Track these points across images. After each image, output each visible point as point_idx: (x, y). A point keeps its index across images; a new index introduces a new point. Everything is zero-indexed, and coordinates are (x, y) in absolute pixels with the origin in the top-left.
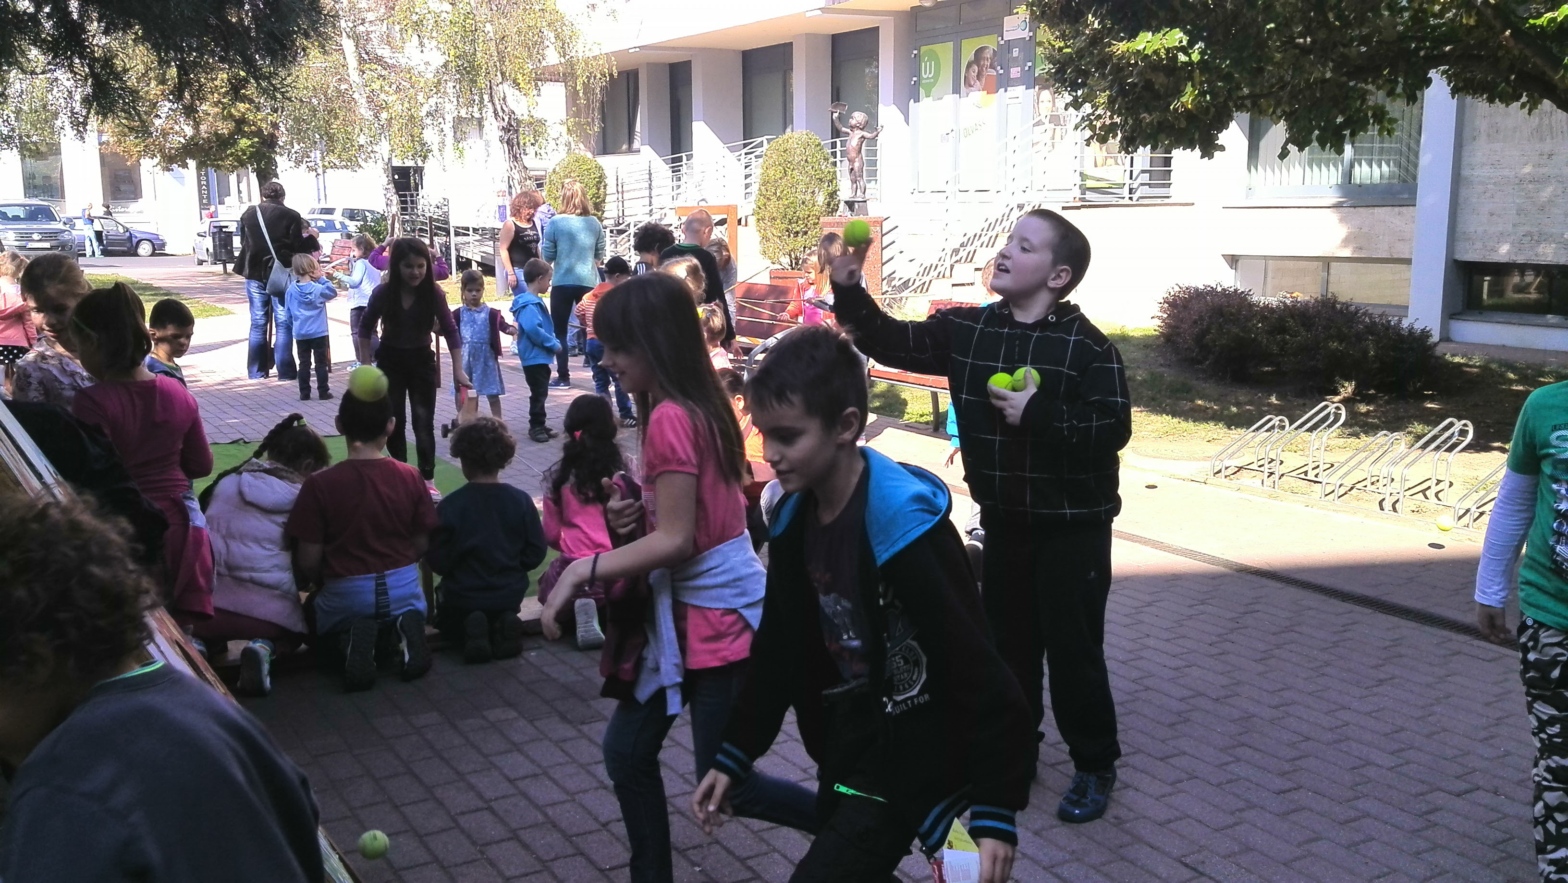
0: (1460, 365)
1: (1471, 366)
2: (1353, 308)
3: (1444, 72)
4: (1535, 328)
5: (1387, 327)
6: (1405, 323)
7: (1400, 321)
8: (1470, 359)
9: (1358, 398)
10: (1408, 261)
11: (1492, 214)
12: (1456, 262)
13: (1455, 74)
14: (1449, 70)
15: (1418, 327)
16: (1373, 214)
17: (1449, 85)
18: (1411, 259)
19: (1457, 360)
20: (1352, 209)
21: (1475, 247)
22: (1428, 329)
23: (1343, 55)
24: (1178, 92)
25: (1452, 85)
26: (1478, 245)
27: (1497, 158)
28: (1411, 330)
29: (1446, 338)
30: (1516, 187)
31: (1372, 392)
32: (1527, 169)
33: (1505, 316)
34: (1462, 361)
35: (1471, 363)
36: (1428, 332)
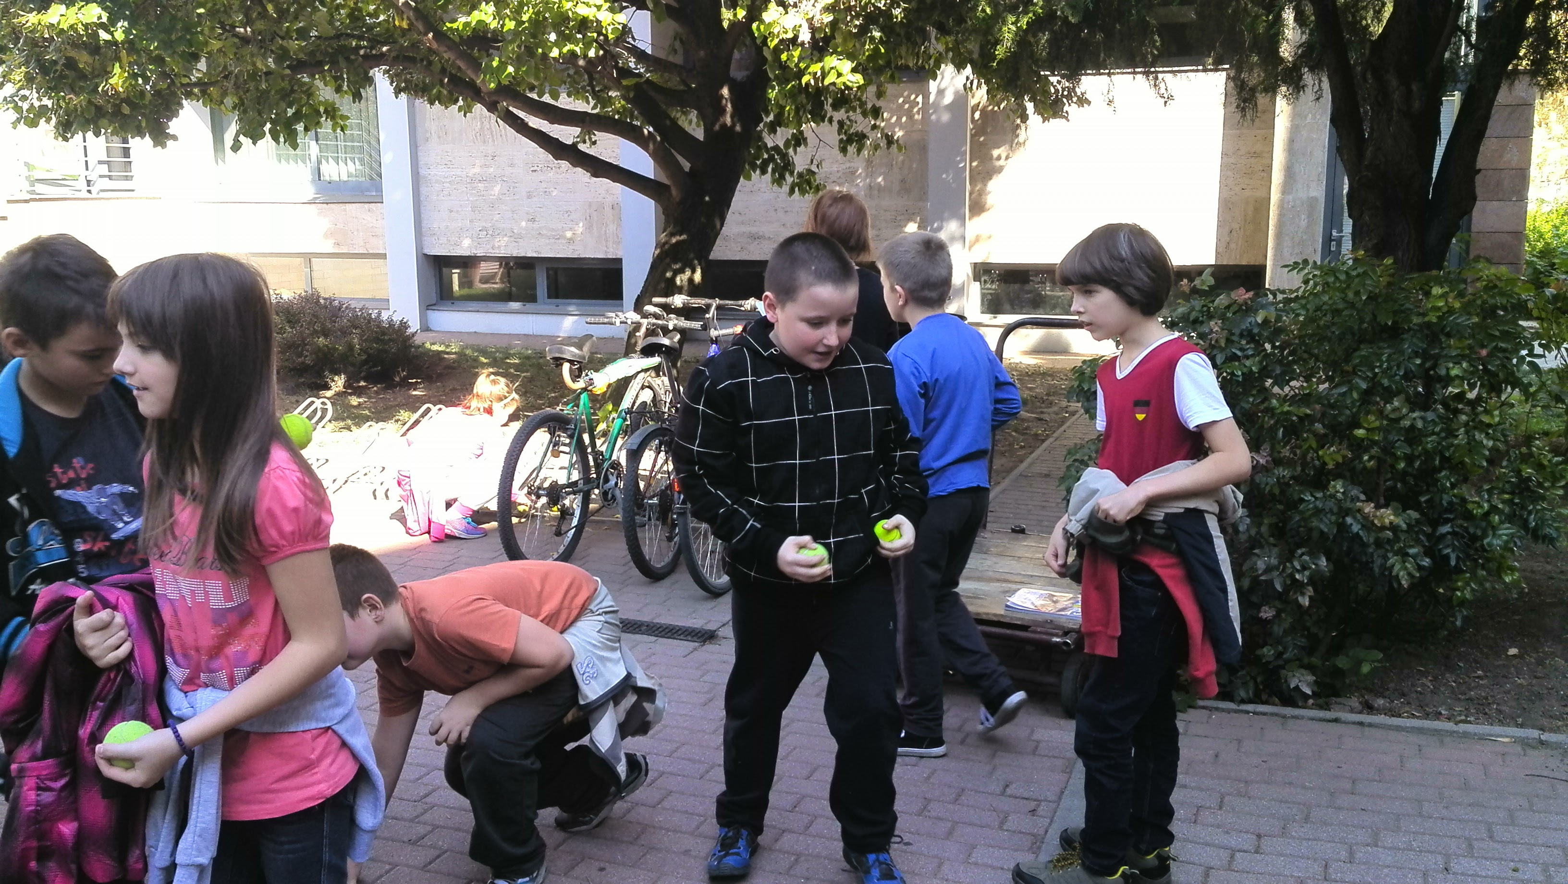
0: (439, 353)
1: (448, 353)
2: (336, 303)
3: (386, 72)
4: (499, 314)
5: (369, 320)
6: (385, 316)
7: (379, 314)
8: (448, 346)
9: (350, 391)
10: (383, 256)
11: (451, 211)
12: (426, 255)
13: (397, 75)
14: (389, 70)
15: (397, 319)
16: (345, 210)
17: (391, 84)
18: (385, 254)
19: (435, 348)
20: (325, 205)
21: (441, 242)
22: (405, 320)
23: (282, 47)
24: (106, 74)
25: (394, 84)
26: (443, 240)
27: (450, 158)
28: (391, 323)
29: (426, 328)
30: (468, 186)
31: (362, 383)
32: (477, 170)
33: (474, 305)
34: (440, 349)
35: (448, 350)
36: (405, 323)
